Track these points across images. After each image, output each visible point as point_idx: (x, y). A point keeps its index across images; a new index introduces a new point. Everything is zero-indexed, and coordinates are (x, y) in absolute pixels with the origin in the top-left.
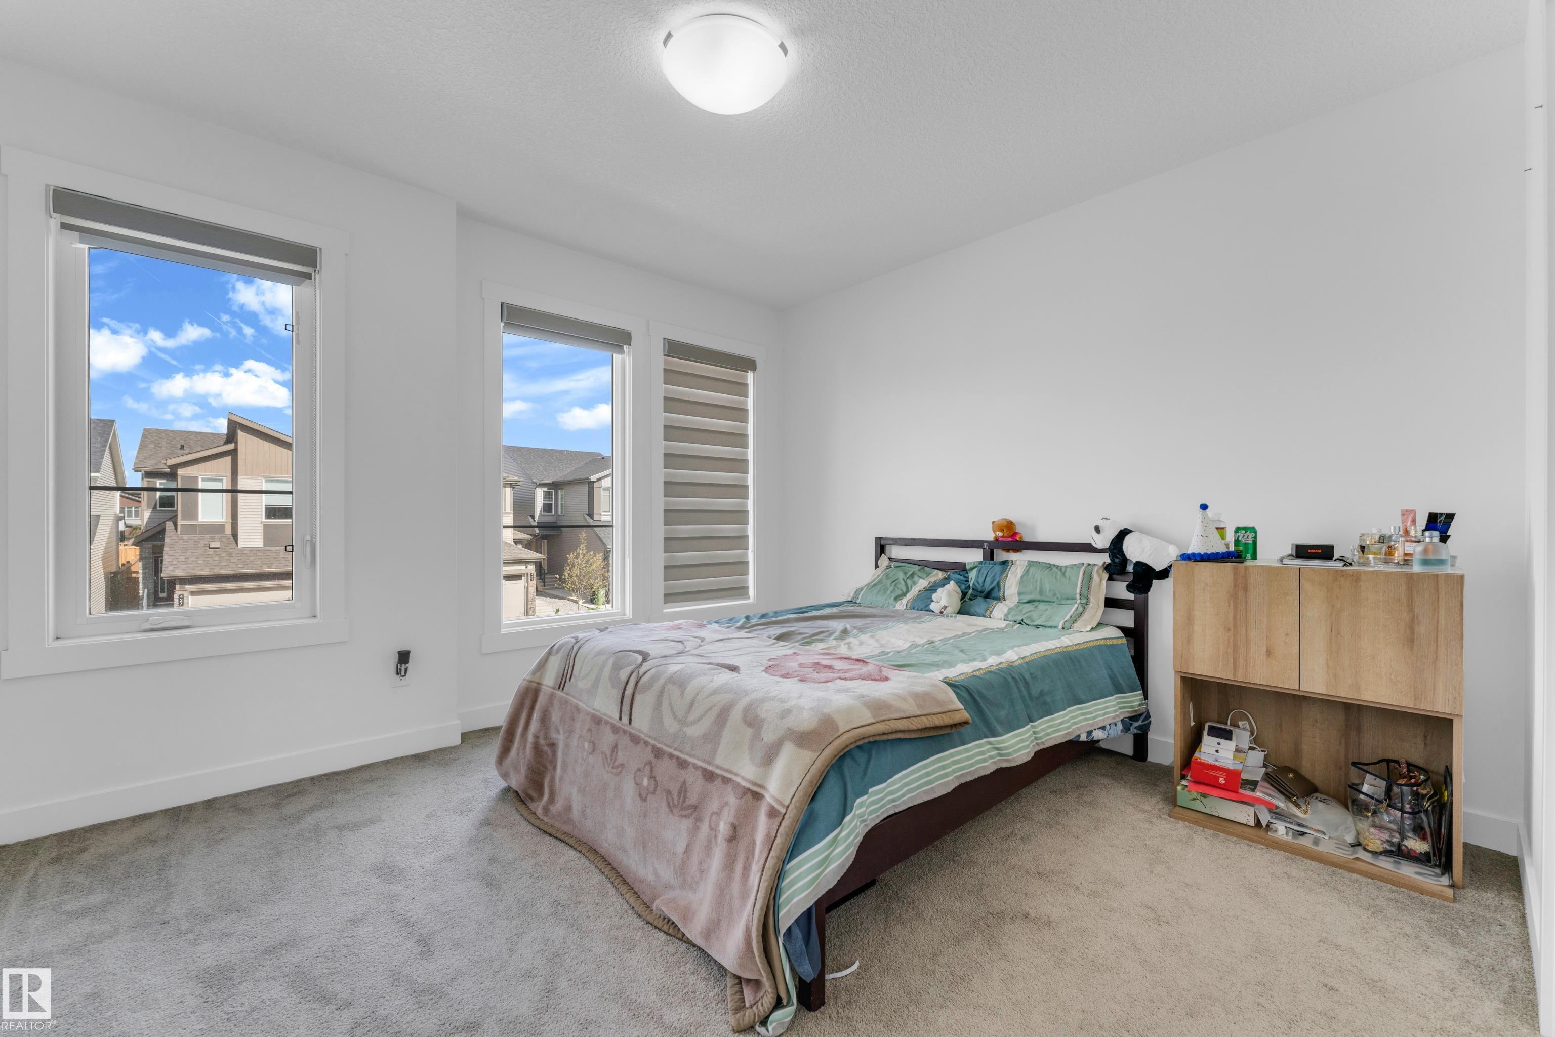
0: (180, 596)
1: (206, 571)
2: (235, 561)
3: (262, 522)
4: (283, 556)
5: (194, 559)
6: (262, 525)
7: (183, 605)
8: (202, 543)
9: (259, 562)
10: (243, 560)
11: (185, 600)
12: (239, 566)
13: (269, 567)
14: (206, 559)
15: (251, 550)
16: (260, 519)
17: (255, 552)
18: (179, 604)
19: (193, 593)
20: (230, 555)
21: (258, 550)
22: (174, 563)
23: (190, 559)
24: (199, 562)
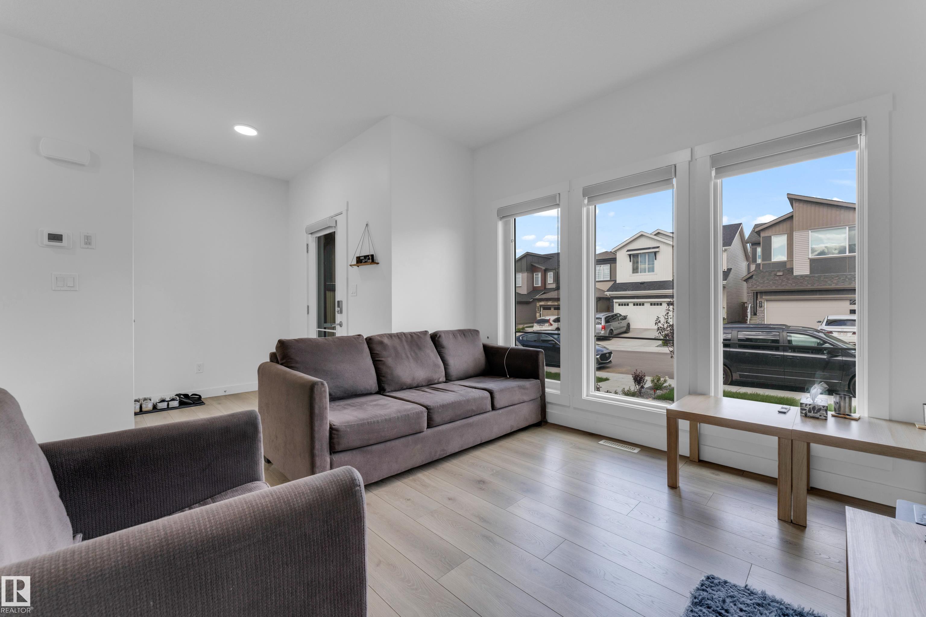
0: (760, 302)
1: (774, 288)
2: (791, 282)
3: (809, 258)
4: (823, 279)
5: (768, 282)
6: (809, 260)
7: (761, 307)
8: (773, 273)
9: (806, 283)
10: (796, 282)
11: (763, 305)
12: (793, 285)
13: (812, 285)
14: (774, 282)
15: (802, 276)
16: (808, 257)
17: (804, 277)
18: (760, 306)
19: (767, 300)
20: (788, 279)
21: (806, 276)
22: (757, 283)
23: (766, 282)
24: (770, 283)
